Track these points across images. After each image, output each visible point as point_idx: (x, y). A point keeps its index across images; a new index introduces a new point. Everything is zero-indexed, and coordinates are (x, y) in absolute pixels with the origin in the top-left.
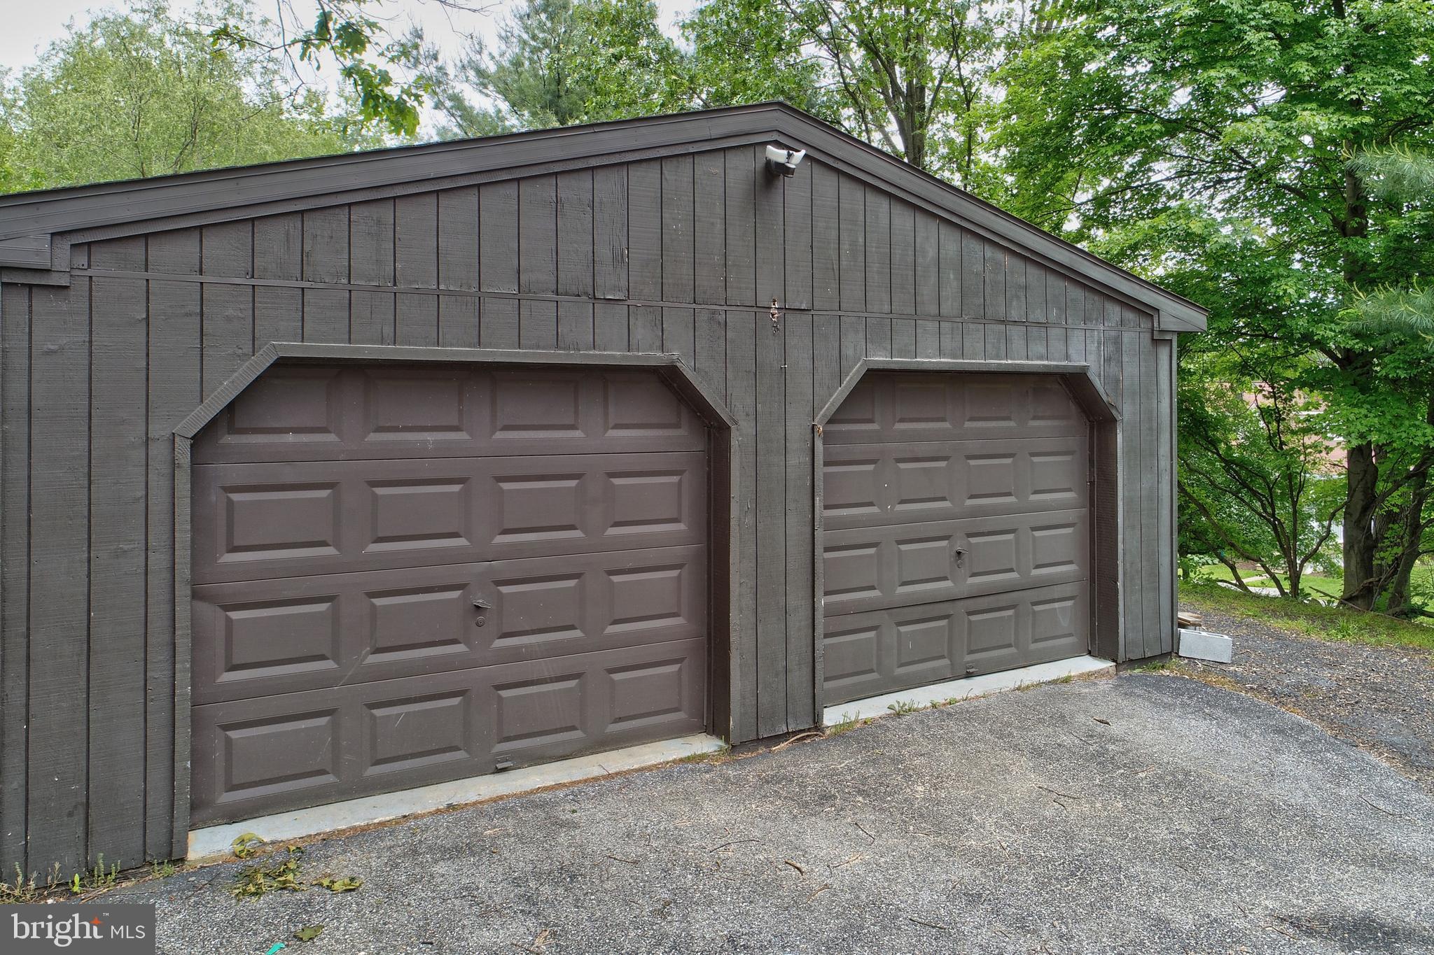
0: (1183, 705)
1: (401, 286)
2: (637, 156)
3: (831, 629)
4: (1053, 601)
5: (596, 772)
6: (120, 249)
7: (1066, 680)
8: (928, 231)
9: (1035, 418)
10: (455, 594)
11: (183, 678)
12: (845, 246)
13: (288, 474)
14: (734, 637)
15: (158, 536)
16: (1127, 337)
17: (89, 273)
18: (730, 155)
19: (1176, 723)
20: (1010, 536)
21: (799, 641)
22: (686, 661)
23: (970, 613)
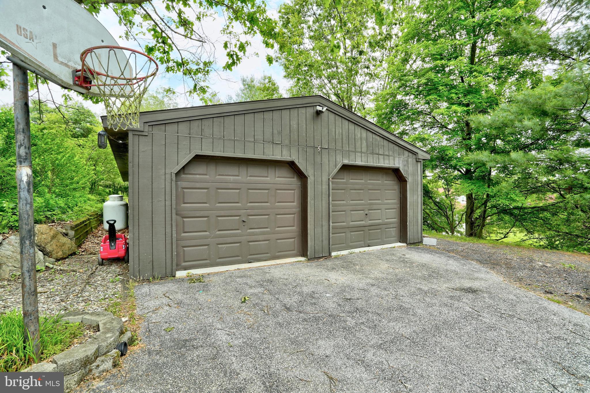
0: (424, 252)
1: (225, 138)
2: (284, 108)
3: (333, 232)
4: (391, 228)
5: (274, 263)
6: (159, 127)
7: (394, 247)
8: (358, 130)
9: (386, 181)
10: (238, 218)
11: (174, 232)
12: (337, 133)
13: (198, 185)
14: (309, 231)
15: (168, 197)
16: (410, 160)
17: (152, 132)
18: (307, 108)
19: (422, 255)
20: (380, 211)
21: (325, 233)
22: (296, 238)
23: (369, 230)
